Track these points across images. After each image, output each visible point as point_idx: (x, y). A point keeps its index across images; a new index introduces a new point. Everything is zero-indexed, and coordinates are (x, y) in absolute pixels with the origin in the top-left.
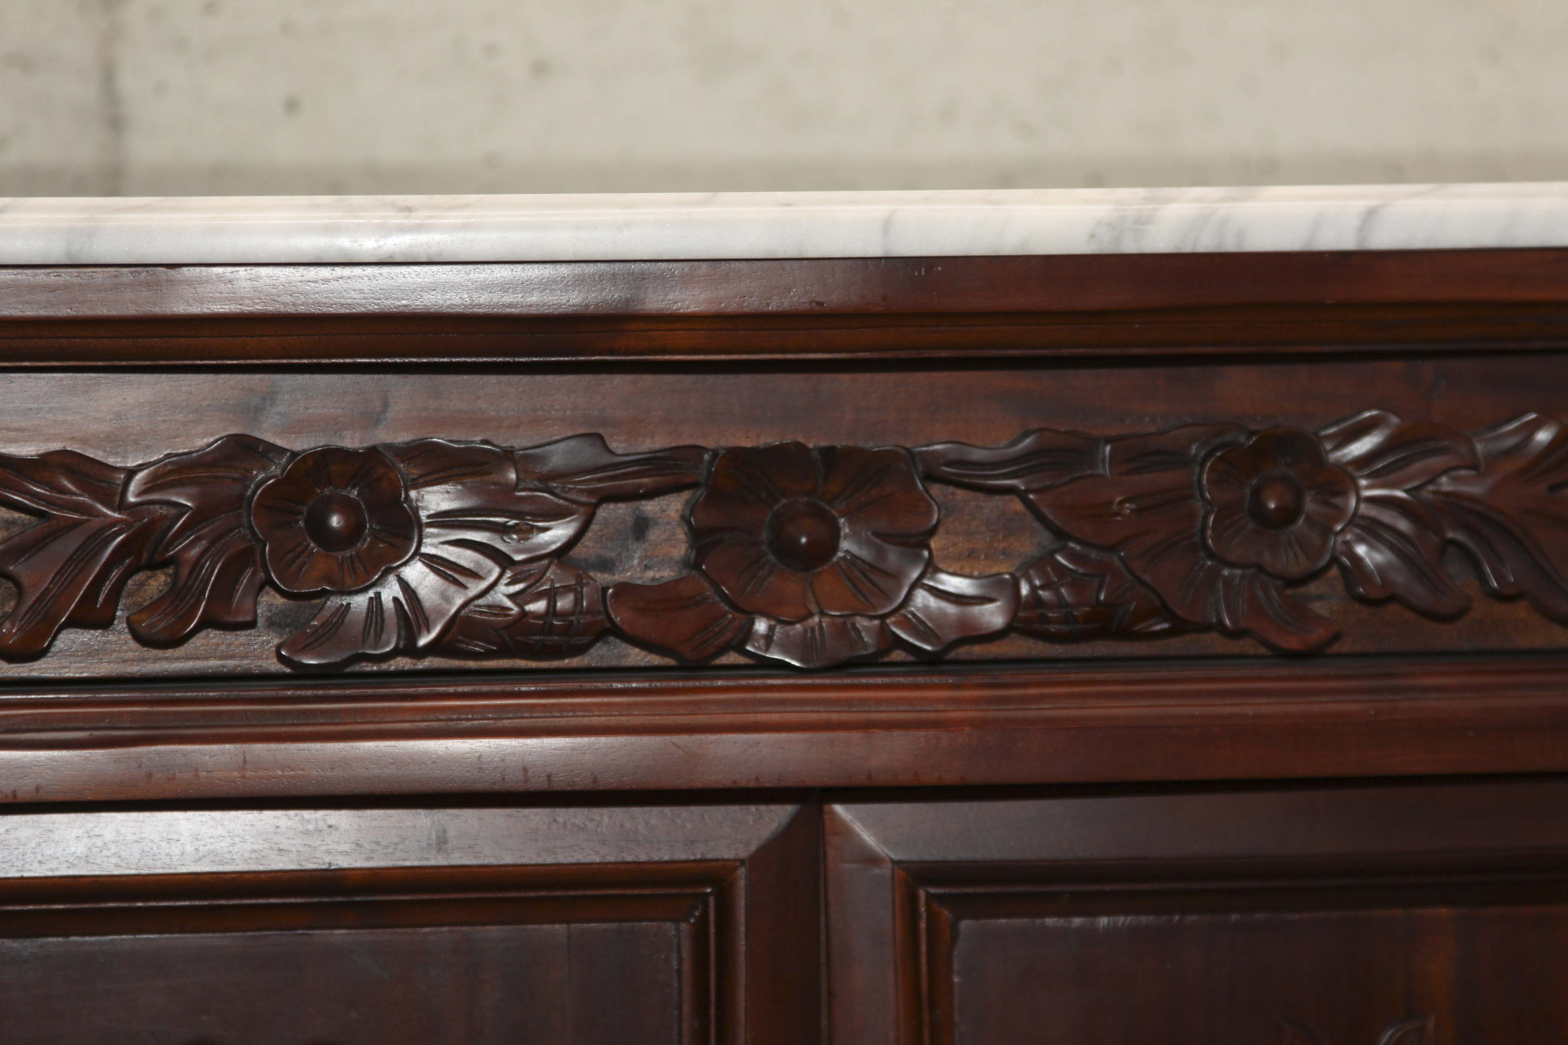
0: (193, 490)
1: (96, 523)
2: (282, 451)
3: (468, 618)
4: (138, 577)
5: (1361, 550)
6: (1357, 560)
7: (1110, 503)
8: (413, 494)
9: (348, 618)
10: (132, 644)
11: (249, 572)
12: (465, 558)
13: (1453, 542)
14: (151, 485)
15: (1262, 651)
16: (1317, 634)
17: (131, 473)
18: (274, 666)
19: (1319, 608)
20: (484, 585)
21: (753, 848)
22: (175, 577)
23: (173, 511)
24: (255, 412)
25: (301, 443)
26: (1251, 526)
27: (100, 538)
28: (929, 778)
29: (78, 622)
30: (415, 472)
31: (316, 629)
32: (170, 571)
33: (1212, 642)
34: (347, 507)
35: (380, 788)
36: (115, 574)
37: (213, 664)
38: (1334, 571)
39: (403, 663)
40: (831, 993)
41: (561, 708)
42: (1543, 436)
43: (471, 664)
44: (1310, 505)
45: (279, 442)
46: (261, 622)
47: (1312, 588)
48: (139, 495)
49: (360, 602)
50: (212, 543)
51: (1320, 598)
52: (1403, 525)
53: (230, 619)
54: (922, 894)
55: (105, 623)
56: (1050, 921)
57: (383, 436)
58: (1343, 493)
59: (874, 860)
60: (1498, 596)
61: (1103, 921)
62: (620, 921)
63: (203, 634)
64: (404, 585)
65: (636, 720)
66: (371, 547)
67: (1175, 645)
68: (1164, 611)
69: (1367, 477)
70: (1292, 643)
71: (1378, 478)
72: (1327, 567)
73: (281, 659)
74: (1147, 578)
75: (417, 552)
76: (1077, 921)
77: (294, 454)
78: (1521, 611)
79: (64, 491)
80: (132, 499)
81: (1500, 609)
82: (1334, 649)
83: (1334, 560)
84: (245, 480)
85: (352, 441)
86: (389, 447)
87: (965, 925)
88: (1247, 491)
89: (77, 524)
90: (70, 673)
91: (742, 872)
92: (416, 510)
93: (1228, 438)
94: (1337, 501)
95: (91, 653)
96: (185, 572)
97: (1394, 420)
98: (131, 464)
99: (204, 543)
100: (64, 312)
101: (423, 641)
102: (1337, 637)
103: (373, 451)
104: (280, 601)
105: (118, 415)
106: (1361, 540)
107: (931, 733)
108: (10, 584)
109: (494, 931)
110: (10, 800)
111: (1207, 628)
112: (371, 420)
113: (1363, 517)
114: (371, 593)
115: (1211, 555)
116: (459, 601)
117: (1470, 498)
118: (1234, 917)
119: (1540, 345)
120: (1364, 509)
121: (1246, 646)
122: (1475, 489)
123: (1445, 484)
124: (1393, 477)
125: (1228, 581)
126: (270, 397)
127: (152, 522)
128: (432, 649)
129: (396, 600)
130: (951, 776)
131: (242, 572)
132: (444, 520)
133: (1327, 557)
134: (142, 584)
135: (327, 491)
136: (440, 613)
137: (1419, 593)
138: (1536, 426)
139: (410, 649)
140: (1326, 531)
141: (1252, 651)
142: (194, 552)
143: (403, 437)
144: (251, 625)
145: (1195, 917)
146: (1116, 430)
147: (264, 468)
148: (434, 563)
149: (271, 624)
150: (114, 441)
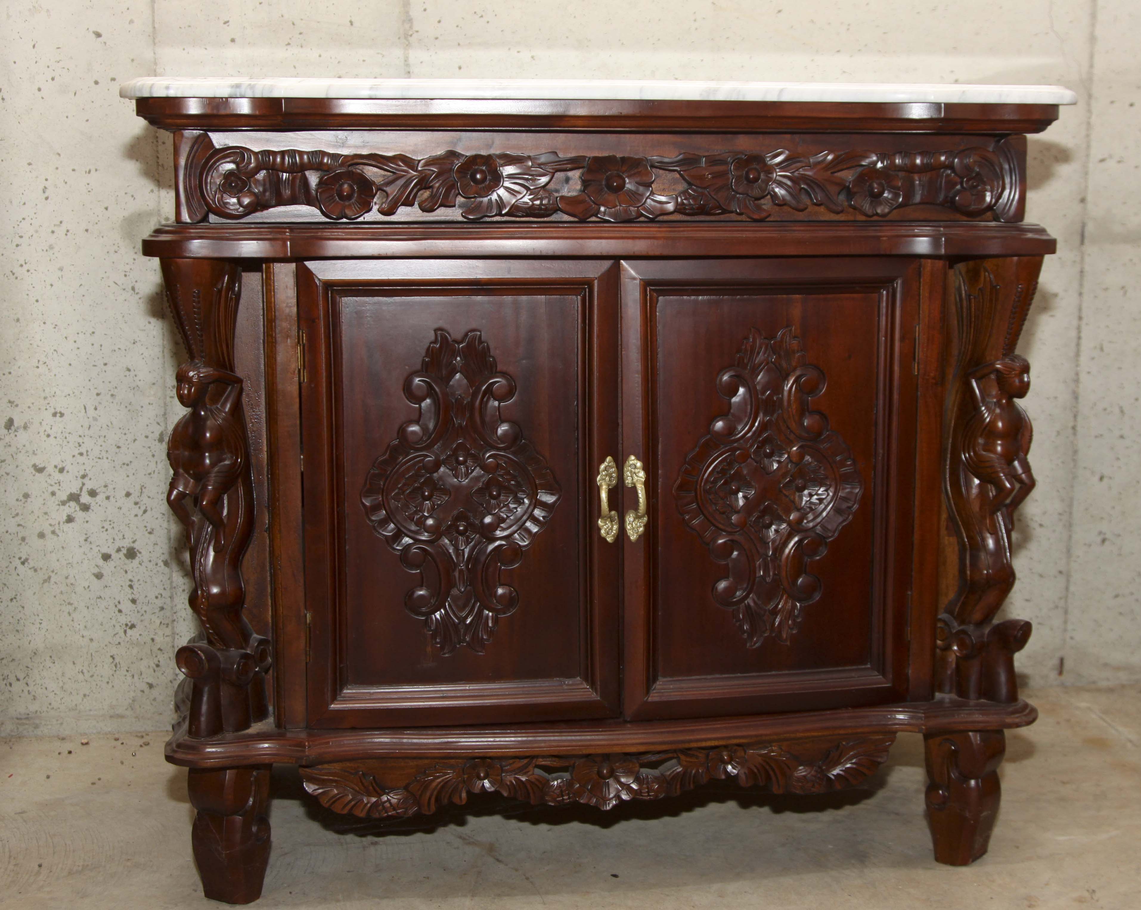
0: (437, 166)
1: (409, 176)
2: (463, 155)
3: (517, 207)
4: (421, 192)
5: (777, 190)
6: (775, 193)
7: (705, 175)
8: (501, 168)
9: (483, 204)
10: (420, 212)
11: (453, 191)
12: (517, 188)
13: (803, 188)
14: (426, 165)
15: (748, 219)
16: (764, 214)
17: (419, 161)
18: (461, 219)
19: (764, 207)
20: (521, 196)
21: (599, 274)
22: (432, 192)
23: (431, 172)
24: (455, 144)
25: (468, 154)
26: (745, 182)
27: (410, 181)
28: (651, 253)
29: (405, 204)
30: (502, 162)
31: (473, 208)
32: (430, 190)
33: (733, 217)
34: (482, 172)
35: (492, 253)
36: (415, 190)
37: (443, 218)
38: (769, 197)
39: (498, 218)
40: (621, 317)
41: (544, 231)
42: (830, 157)
43: (518, 219)
44: (762, 176)
45: (462, 153)
46: (457, 206)
47: (762, 201)
48: (422, 167)
49: (485, 200)
50: (443, 182)
51: (764, 204)
52: (789, 183)
53: (448, 204)
54: (648, 289)
55: (411, 205)
56: (685, 297)
57: (492, 152)
58: (772, 173)
59: (634, 279)
60: (816, 205)
61: (700, 297)
62: (560, 295)
63: (440, 209)
64: (499, 196)
65: (566, 235)
66: (489, 183)
67: (722, 217)
68: (720, 207)
69: (779, 169)
70: (756, 217)
71: (783, 169)
72: (767, 195)
73: (463, 216)
74: (715, 197)
75: (502, 186)
76: (693, 297)
77: (467, 156)
78: (822, 209)
79: (400, 166)
80: (419, 169)
81: (817, 208)
82: (767, 220)
83: (769, 193)
84: (452, 163)
85: (484, 153)
86: (494, 154)
87: (661, 298)
88: (744, 172)
89: (404, 176)
90: (402, 220)
91: (596, 281)
92: (502, 173)
93: (739, 156)
94: (770, 175)
95: (408, 215)
96: (435, 190)
97: (787, 152)
98: (419, 159)
99: (441, 182)
100: (400, 112)
101: (503, 212)
102: (769, 215)
103: (489, 157)
104: (463, 199)
105: (416, 145)
106: (777, 187)
107: (652, 240)
108: (385, 193)
109: (524, 298)
110: (385, 255)
111: (732, 212)
112: (489, 146)
113: (778, 180)
114: (489, 197)
115: (733, 191)
116: (514, 201)
117: (808, 176)
118: (738, 297)
119: (829, 131)
120: (778, 178)
121: (743, 218)
122: (809, 173)
123: (801, 171)
124: (786, 169)
125: (738, 198)
126: (460, 139)
127: (426, 175)
128: (506, 214)
129: (496, 200)
130: (657, 253)
131: (451, 191)
132: (511, 176)
133: (767, 192)
134: (422, 194)
135: (476, 167)
136: (509, 203)
137: (793, 203)
138: (828, 155)
139: (500, 214)
140: (767, 184)
141: (744, 220)
142: (437, 185)
143: (498, 152)
144: (454, 206)
145: (727, 297)
146: (707, 154)
147: (458, 160)
148: (507, 189)
149: (460, 206)
150: (414, 152)
